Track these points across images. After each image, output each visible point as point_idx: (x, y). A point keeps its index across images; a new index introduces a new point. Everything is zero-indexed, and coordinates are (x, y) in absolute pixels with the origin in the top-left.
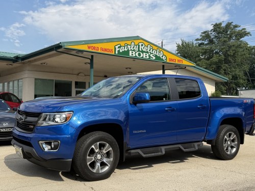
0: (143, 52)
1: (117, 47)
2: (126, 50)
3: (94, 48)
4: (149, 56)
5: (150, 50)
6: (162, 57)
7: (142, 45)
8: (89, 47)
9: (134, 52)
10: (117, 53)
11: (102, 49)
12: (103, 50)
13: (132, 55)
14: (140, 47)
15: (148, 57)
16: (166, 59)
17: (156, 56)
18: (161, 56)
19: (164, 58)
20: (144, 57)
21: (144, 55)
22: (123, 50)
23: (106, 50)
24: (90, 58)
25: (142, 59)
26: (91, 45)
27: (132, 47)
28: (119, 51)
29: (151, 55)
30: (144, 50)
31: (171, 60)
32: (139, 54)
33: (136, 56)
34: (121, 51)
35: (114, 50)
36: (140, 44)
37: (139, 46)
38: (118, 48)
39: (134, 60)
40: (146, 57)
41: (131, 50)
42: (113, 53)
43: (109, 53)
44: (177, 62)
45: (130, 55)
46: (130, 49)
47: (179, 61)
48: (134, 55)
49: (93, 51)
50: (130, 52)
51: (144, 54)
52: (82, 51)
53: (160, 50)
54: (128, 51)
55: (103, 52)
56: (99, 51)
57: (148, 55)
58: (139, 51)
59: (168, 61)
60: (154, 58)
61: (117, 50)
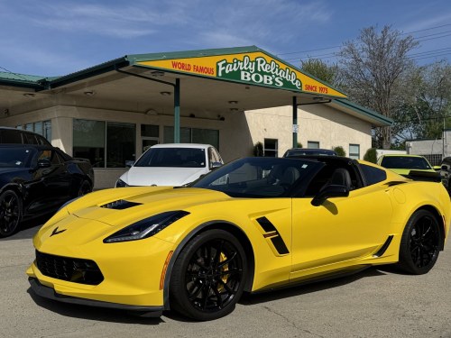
0: (263, 73)
1: (220, 64)
2: (235, 69)
4: (273, 80)
5: (274, 71)
6: (295, 82)
8: (174, 65)
9: (249, 74)
10: (220, 74)
11: (196, 68)
13: (246, 78)
15: (271, 83)
16: (301, 86)
17: (284, 81)
18: (292, 81)
20: (265, 82)
21: (264, 79)
23: (202, 69)
25: (262, 86)
26: (178, 61)
27: (245, 65)
28: (223, 71)
29: (277, 79)
30: (266, 70)
31: (309, 87)
33: (251, 81)
34: (227, 72)
35: (215, 71)
37: (257, 63)
38: (223, 66)
39: (248, 88)
40: (268, 82)
41: (244, 70)
42: (215, 75)
43: (207, 75)
44: (318, 92)
45: (243, 78)
46: (241, 68)
47: (321, 89)
48: (249, 79)
49: (182, 70)
51: (265, 76)
53: (291, 70)
54: (239, 71)
55: (197, 73)
56: (192, 72)
57: (271, 78)
59: (304, 89)
60: (281, 84)
61: (221, 69)
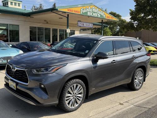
3: (71, 10)
7: (94, 8)
12: (75, 12)
14: (93, 9)
19: (104, 16)
22: (85, 12)
24: (67, 16)
32: (93, 14)
36: (93, 8)
50: (88, 12)
52: (65, 12)
58: (92, 12)
